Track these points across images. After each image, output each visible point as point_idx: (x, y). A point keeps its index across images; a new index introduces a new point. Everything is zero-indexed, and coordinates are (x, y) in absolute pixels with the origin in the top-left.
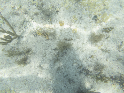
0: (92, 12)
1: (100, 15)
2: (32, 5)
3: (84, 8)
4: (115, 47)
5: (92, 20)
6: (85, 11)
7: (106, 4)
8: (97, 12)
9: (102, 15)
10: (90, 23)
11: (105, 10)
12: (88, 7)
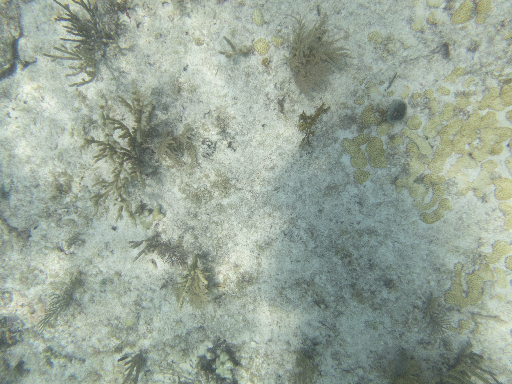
0: (431, 115)
1: (392, 138)
3: (480, 88)
4: (228, 110)
5: (395, 97)
6: (461, 89)
8: (413, 136)
10: (386, 85)
11: (395, 170)
12: (470, 109)
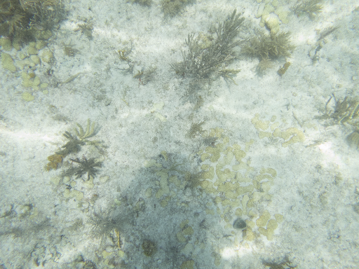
2: (64, 202)
5: (233, 229)
7: (264, 186)
9: (258, 217)
11: (264, 204)
